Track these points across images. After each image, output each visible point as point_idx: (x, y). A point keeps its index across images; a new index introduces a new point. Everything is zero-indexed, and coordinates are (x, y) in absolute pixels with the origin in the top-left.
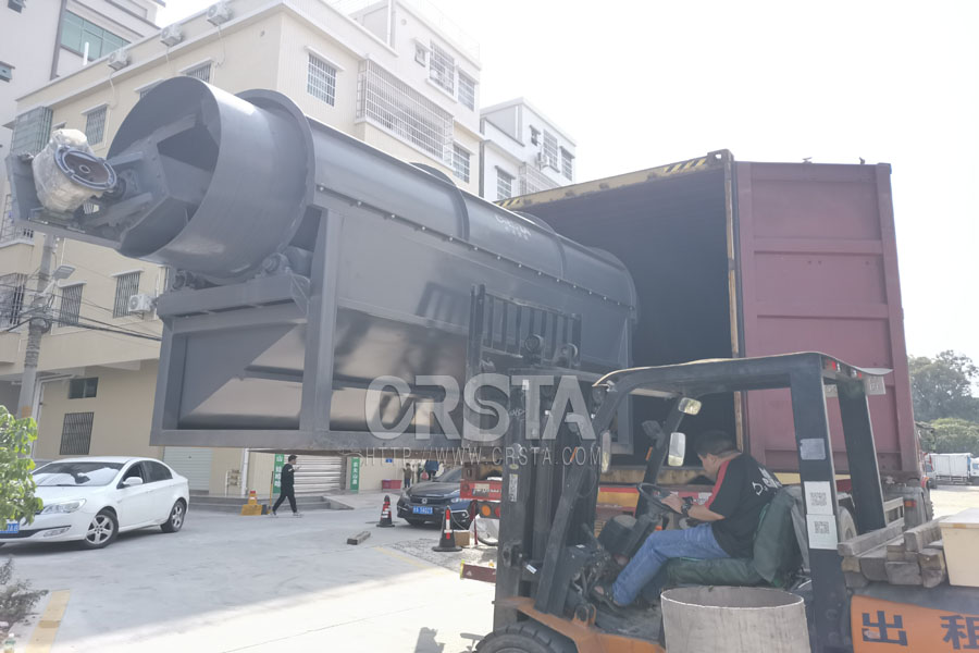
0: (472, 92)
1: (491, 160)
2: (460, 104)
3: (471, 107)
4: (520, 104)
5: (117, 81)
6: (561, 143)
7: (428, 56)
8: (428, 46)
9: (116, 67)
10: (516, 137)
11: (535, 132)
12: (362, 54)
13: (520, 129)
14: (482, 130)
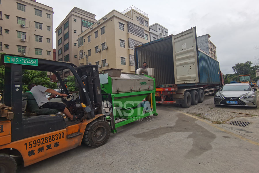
0: (147, 24)
1: (152, 36)
2: (145, 26)
3: (147, 26)
4: (157, 24)
5: (91, 31)
6: (165, 30)
7: (139, 19)
8: (139, 17)
9: (91, 29)
10: (156, 30)
11: (160, 29)
12: (127, 21)
13: (157, 29)
14: (150, 31)
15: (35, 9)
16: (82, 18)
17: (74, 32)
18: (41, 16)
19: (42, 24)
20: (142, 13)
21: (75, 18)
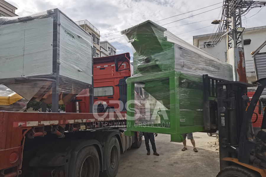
20: (94, 30)
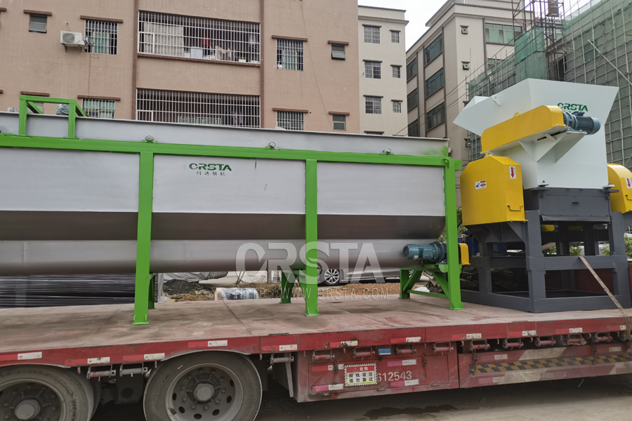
15: (365, 26)
16: (484, 18)
17: (464, 69)
18: (377, 41)
19: (380, 62)
21: (465, 22)
